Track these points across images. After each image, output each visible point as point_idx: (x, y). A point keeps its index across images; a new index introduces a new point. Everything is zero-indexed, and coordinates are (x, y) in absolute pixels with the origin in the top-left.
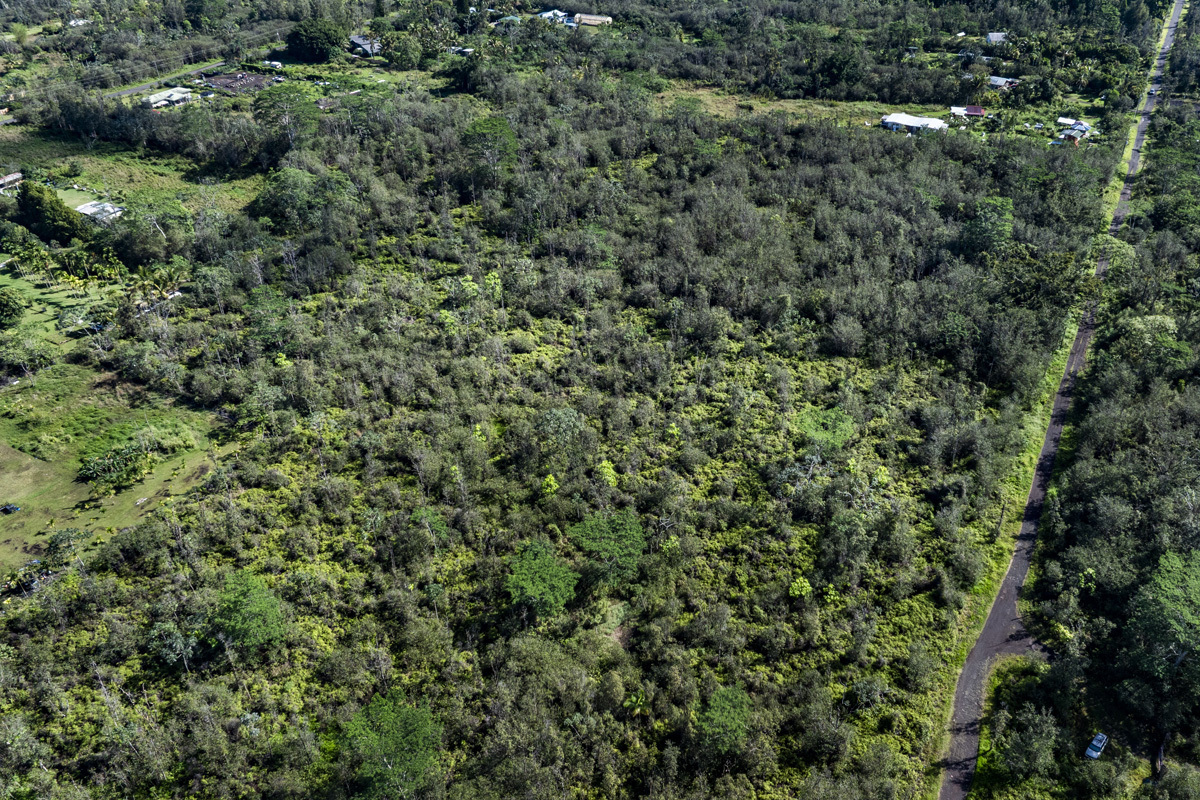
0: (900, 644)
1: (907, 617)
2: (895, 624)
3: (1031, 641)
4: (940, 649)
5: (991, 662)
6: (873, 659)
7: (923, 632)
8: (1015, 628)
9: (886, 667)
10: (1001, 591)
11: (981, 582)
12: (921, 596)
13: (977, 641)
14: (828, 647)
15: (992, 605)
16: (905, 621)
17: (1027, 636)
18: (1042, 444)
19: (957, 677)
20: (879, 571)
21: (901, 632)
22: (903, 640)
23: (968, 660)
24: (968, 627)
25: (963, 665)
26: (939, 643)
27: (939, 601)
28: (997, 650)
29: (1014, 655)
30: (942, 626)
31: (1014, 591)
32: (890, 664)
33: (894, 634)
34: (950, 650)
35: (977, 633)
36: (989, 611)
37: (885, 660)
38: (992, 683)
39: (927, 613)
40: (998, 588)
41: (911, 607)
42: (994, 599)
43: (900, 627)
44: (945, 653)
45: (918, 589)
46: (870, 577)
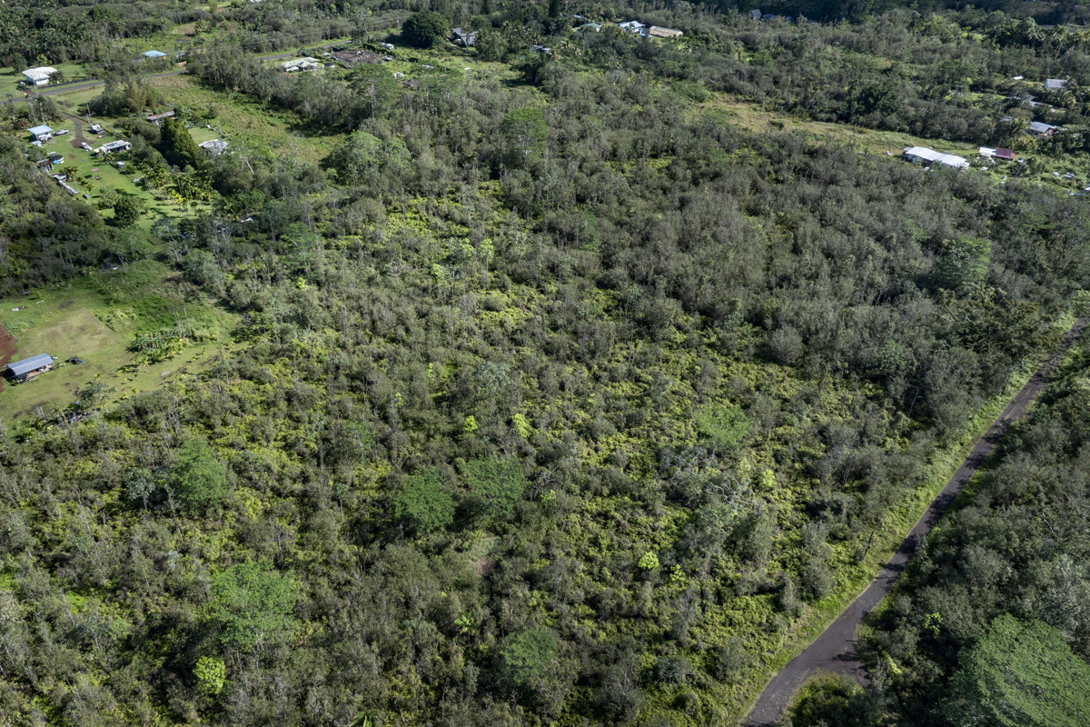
0: (725, 634)
1: (741, 612)
2: (727, 616)
3: (858, 664)
4: (762, 649)
5: (810, 675)
6: (694, 642)
7: (750, 630)
8: (846, 649)
9: (703, 652)
10: (847, 611)
11: (828, 597)
12: (762, 597)
13: (804, 651)
14: (656, 621)
15: (832, 622)
16: (738, 615)
17: (855, 659)
18: (947, 481)
19: (770, 679)
20: (730, 565)
21: (730, 625)
22: (729, 632)
23: (787, 666)
24: (799, 636)
25: (780, 670)
26: (764, 643)
27: (778, 606)
28: (820, 665)
29: (835, 674)
30: (772, 629)
31: (860, 615)
32: (708, 651)
33: (724, 625)
34: (772, 653)
35: (806, 644)
36: (826, 627)
37: (703, 646)
38: (802, 693)
39: (761, 614)
40: (845, 607)
41: (747, 605)
42: (836, 617)
43: (731, 620)
44: (765, 654)
45: (762, 590)
46: (720, 568)
